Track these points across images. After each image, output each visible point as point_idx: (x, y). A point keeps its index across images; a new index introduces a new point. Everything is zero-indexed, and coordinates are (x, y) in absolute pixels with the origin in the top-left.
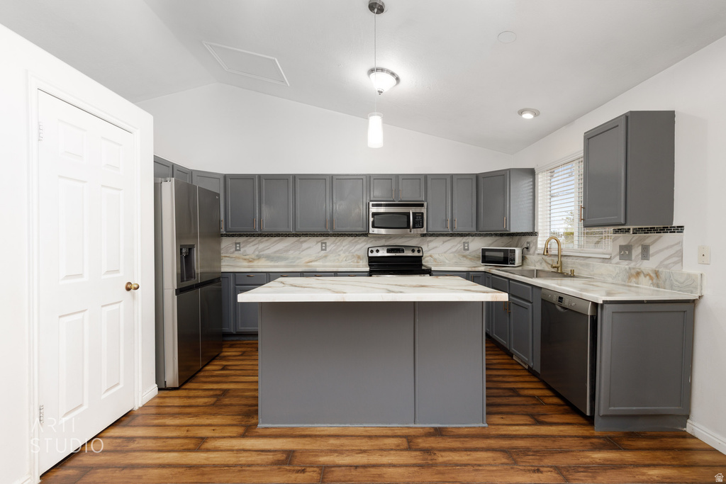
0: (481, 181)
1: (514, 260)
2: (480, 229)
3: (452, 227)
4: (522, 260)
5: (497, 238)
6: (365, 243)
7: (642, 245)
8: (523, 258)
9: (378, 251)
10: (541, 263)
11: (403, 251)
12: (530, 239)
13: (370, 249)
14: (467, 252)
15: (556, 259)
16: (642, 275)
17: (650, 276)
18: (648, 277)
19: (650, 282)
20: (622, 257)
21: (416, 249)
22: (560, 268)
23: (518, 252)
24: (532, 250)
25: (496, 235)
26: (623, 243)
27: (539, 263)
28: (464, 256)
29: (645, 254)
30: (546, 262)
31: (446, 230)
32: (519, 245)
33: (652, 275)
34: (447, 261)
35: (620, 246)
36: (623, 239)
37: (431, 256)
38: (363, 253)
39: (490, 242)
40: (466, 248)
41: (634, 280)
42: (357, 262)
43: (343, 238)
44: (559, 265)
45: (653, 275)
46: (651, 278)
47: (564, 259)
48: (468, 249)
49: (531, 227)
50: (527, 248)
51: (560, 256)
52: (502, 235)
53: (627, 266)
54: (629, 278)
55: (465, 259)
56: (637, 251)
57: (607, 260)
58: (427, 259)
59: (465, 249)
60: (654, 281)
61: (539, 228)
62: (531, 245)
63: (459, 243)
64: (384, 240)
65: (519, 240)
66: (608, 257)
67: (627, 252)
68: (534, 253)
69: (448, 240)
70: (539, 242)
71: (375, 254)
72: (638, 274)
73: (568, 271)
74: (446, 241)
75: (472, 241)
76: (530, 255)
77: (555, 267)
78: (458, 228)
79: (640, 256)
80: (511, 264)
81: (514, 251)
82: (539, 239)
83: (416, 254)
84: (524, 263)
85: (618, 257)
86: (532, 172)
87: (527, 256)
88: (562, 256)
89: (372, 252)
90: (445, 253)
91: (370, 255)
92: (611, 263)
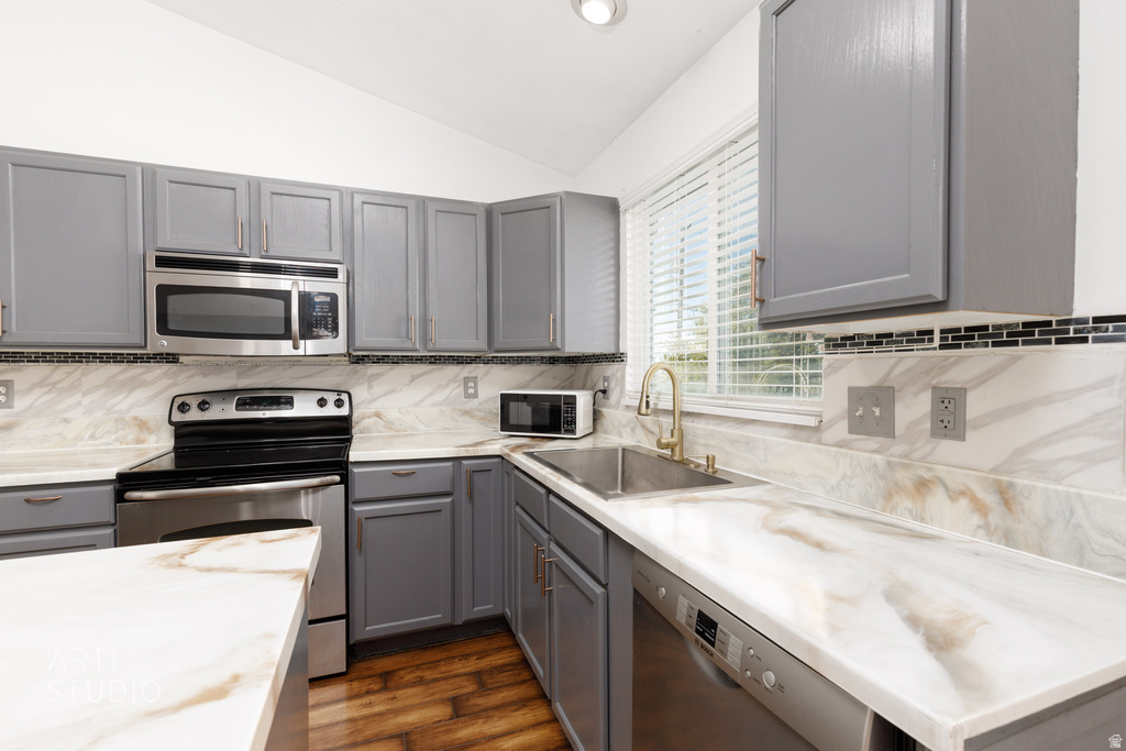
0: (499, 220)
1: (573, 422)
2: (497, 345)
3: (425, 339)
4: (594, 420)
5: (544, 367)
6: (166, 382)
7: (934, 388)
8: (596, 416)
9: (203, 406)
10: (633, 430)
11: (289, 402)
12: (611, 369)
13: (179, 401)
14: (474, 403)
15: (667, 421)
16: (939, 493)
17: (974, 500)
18: (964, 503)
19: (976, 519)
20: (859, 425)
21: (331, 398)
22: (677, 449)
23: (583, 400)
24: (614, 396)
25: (542, 360)
26: (862, 381)
27: (628, 430)
28: (466, 413)
29: (949, 416)
30: (643, 426)
31: (408, 345)
32: (589, 384)
33: (981, 494)
34: (422, 427)
35: (851, 390)
36: (858, 370)
37: (378, 415)
38: (157, 411)
39: (528, 377)
40: (471, 391)
41: (908, 504)
42: (139, 441)
43: (83, 366)
44: (674, 440)
45: (990, 499)
46: (980, 507)
47: (687, 423)
48: (475, 396)
49: (612, 339)
50: (604, 392)
51: (679, 414)
52: (553, 361)
53: (878, 458)
54: (888, 496)
55: (467, 418)
56: (914, 409)
57: (804, 434)
58: (366, 423)
59: (468, 396)
60: (994, 519)
61: (629, 343)
62: (612, 385)
63: (454, 380)
64: (234, 373)
65: (588, 372)
66: (811, 422)
67: (877, 412)
68: (618, 402)
69: (425, 373)
70: (628, 379)
71: (194, 415)
72: (922, 486)
73: (698, 456)
74: (419, 376)
75: (486, 374)
76: (610, 407)
77: (667, 446)
78: (444, 342)
79: (927, 426)
80: (567, 431)
81: (571, 401)
82: (629, 370)
83: (330, 411)
84: (599, 427)
85: (846, 422)
86: (612, 207)
87: (605, 411)
88: (682, 413)
89: (183, 408)
90: (417, 404)
91: (178, 417)
92: (820, 442)
